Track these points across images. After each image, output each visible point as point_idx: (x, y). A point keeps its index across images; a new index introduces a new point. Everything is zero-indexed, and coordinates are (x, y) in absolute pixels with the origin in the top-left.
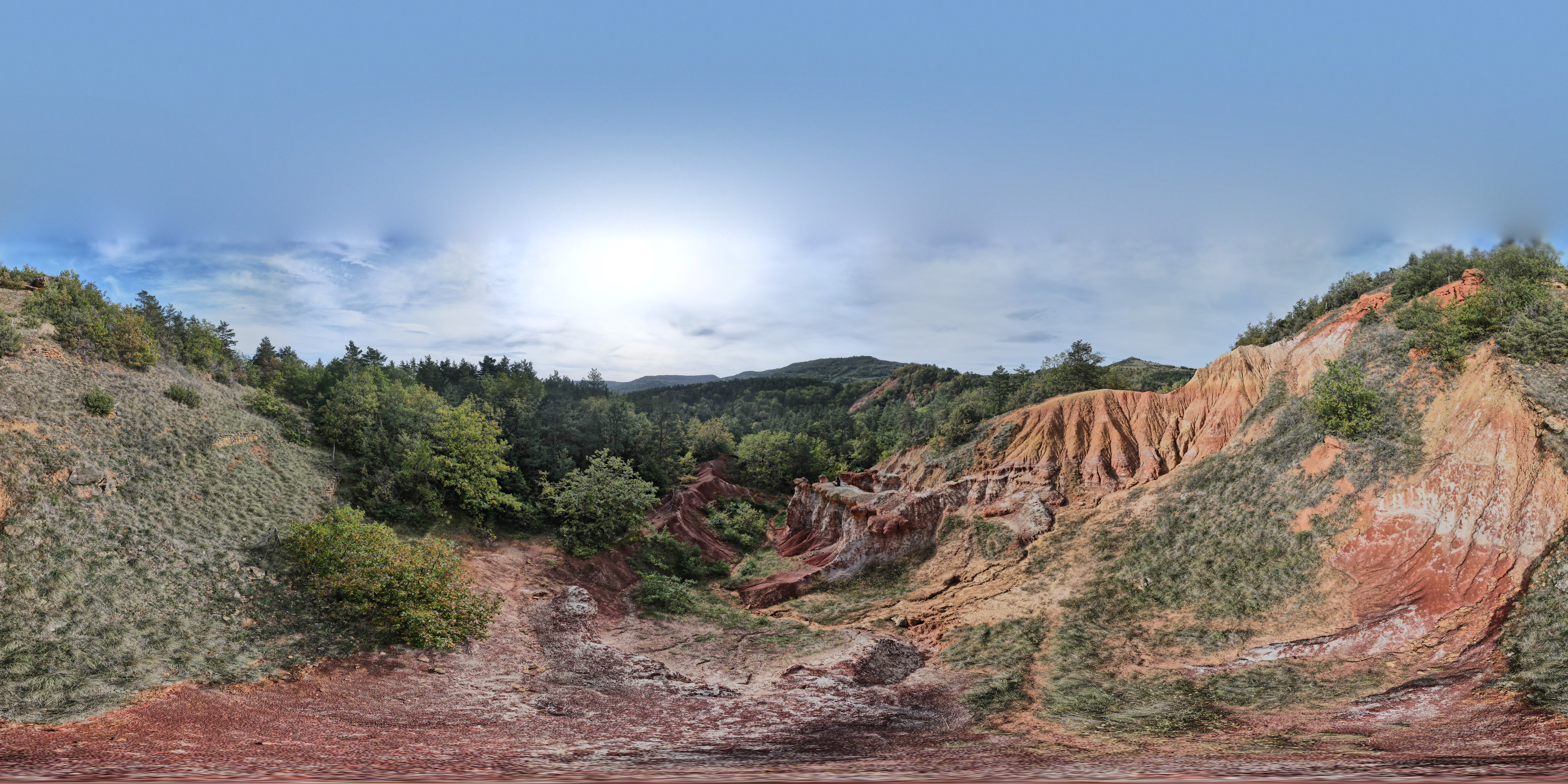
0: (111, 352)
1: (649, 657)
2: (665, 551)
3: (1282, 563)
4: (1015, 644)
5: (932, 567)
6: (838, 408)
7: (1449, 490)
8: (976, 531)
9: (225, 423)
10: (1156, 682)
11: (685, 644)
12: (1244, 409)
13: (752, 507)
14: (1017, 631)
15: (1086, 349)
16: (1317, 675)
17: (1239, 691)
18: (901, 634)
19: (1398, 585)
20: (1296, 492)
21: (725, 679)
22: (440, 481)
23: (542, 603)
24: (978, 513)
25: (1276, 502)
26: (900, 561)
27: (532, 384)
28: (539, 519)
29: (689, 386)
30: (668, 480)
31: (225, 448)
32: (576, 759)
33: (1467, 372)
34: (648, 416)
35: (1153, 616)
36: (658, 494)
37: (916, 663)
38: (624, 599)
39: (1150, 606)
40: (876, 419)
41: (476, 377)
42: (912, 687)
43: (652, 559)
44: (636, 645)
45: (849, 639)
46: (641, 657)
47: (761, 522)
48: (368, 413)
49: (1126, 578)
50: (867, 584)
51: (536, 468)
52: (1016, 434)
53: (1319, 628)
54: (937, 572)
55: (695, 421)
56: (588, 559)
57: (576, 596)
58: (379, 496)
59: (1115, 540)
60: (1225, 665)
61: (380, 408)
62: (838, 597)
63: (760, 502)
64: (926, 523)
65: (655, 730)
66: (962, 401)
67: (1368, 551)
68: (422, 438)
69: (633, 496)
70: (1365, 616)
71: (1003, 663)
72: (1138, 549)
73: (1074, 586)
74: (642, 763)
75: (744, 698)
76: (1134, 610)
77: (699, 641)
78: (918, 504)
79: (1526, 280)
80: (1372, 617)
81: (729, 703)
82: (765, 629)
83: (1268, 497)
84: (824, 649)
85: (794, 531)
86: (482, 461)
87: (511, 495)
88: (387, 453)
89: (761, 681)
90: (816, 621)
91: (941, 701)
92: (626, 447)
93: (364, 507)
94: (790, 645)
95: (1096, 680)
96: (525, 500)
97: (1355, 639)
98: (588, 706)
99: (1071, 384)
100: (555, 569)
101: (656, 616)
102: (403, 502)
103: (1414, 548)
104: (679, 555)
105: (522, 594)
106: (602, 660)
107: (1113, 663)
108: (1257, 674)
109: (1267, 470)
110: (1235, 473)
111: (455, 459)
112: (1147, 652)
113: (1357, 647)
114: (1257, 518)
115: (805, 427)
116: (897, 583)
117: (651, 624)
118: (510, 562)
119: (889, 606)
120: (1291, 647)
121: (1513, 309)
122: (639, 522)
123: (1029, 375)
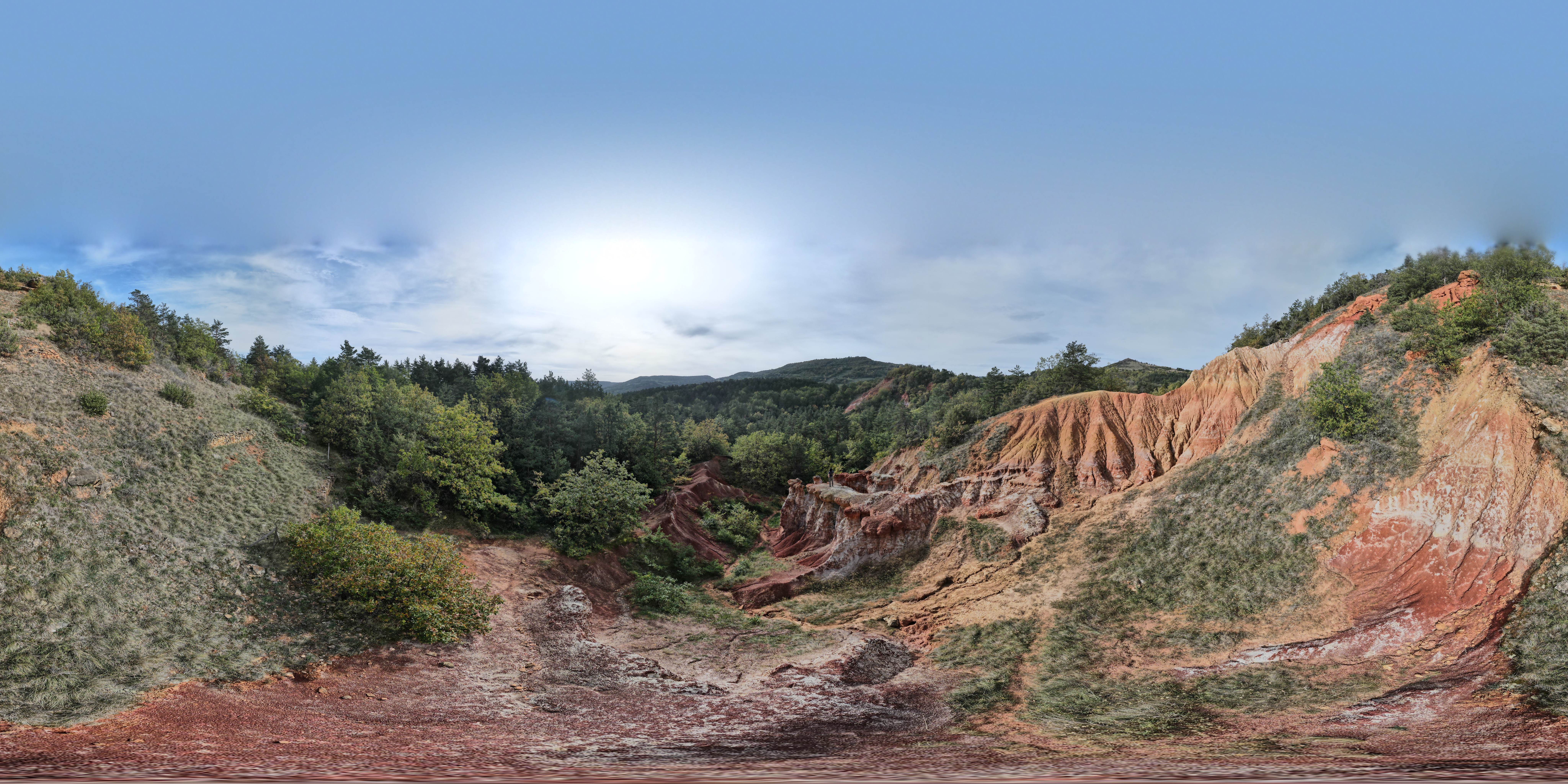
0: (106, 353)
1: (643, 655)
2: (659, 551)
3: (1276, 566)
4: (1005, 645)
5: (925, 568)
6: (833, 408)
7: (1445, 493)
8: (969, 532)
9: (220, 423)
10: (1144, 684)
11: (678, 643)
12: (1239, 411)
13: (746, 509)
14: (1008, 631)
15: (1081, 350)
16: (1312, 678)
17: (1227, 693)
18: (892, 634)
19: (1394, 588)
20: (1291, 494)
21: (715, 678)
22: (435, 482)
23: (537, 602)
24: (972, 514)
25: (1271, 504)
26: (893, 562)
27: (526, 385)
28: (534, 519)
29: (683, 387)
30: (662, 481)
31: (220, 448)
32: (570, 756)
33: (1463, 375)
34: (643, 417)
35: (1145, 618)
36: (652, 495)
37: (905, 663)
38: (618, 599)
39: (1143, 607)
40: (871, 420)
41: (470, 377)
42: (899, 686)
43: (646, 559)
44: (630, 644)
45: (841, 639)
46: (636, 655)
47: (755, 523)
48: (362, 413)
49: (1120, 580)
50: (860, 585)
51: (531, 469)
52: (1011, 435)
53: (1314, 631)
54: (930, 574)
55: (689, 422)
56: (582, 559)
57: (571, 595)
58: (374, 496)
59: (1110, 541)
60: (1216, 667)
61: (374, 407)
62: (830, 597)
63: (754, 502)
64: (920, 524)
65: (644, 727)
66: (957, 402)
67: (1364, 554)
68: (417, 439)
69: (627, 497)
70: (1361, 619)
71: (993, 663)
72: (1132, 550)
73: (1068, 588)
74: (626, 759)
75: (732, 696)
76: (1126, 612)
77: (692, 640)
78: (912, 505)
79: (1521, 281)
80: (1368, 620)
81: (717, 701)
82: (758, 628)
83: (1262, 499)
84: (815, 649)
85: (788, 532)
86: (477, 462)
87: (505, 496)
88: (382, 453)
89: (750, 679)
90: (808, 621)
91: (927, 700)
92: (621, 448)
93: (359, 507)
94: (782, 645)
95: (1085, 681)
96: (520, 501)
97: (1350, 642)
98: (581, 703)
99: (1066, 385)
100: (549, 570)
101: (650, 616)
102: (398, 502)
103: (1410, 551)
104: (673, 556)
105: (517, 594)
106: (597, 658)
107: (1103, 664)
108: (1247, 676)
109: (1262, 472)
110: (1230, 475)
111: (450, 460)
112: (1138, 653)
113: (1353, 650)
114: (1252, 520)
115: (800, 427)
116: (890, 584)
117: (645, 623)
118: (505, 562)
119: (882, 606)
120: (1286, 650)
121: (1508, 310)
122: (633, 523)
123: (1023, 376)
